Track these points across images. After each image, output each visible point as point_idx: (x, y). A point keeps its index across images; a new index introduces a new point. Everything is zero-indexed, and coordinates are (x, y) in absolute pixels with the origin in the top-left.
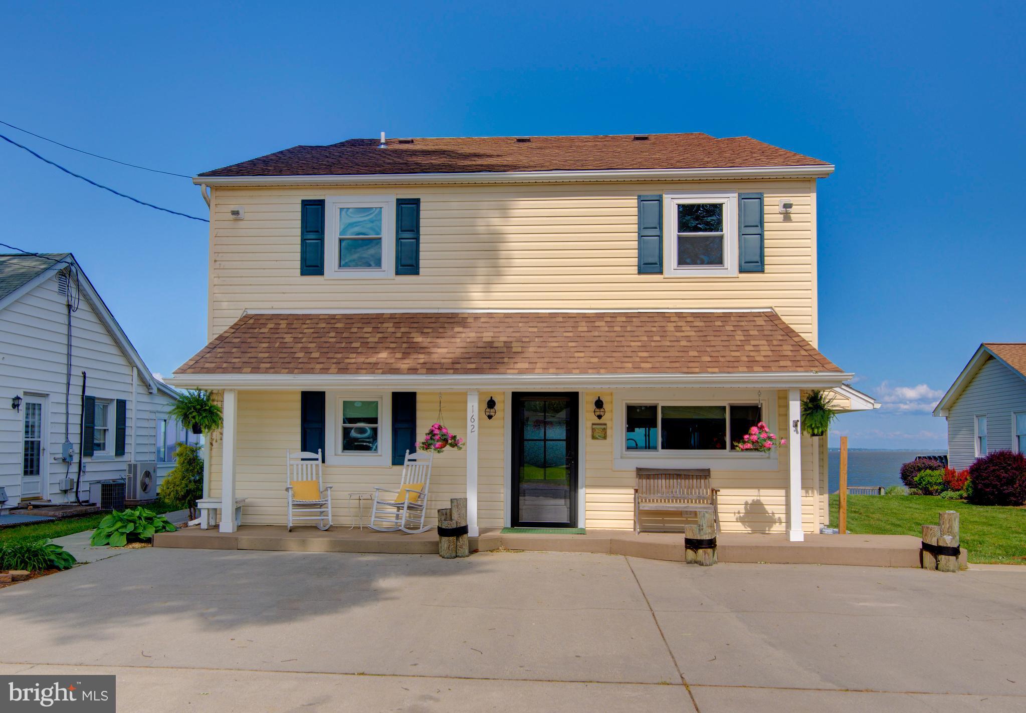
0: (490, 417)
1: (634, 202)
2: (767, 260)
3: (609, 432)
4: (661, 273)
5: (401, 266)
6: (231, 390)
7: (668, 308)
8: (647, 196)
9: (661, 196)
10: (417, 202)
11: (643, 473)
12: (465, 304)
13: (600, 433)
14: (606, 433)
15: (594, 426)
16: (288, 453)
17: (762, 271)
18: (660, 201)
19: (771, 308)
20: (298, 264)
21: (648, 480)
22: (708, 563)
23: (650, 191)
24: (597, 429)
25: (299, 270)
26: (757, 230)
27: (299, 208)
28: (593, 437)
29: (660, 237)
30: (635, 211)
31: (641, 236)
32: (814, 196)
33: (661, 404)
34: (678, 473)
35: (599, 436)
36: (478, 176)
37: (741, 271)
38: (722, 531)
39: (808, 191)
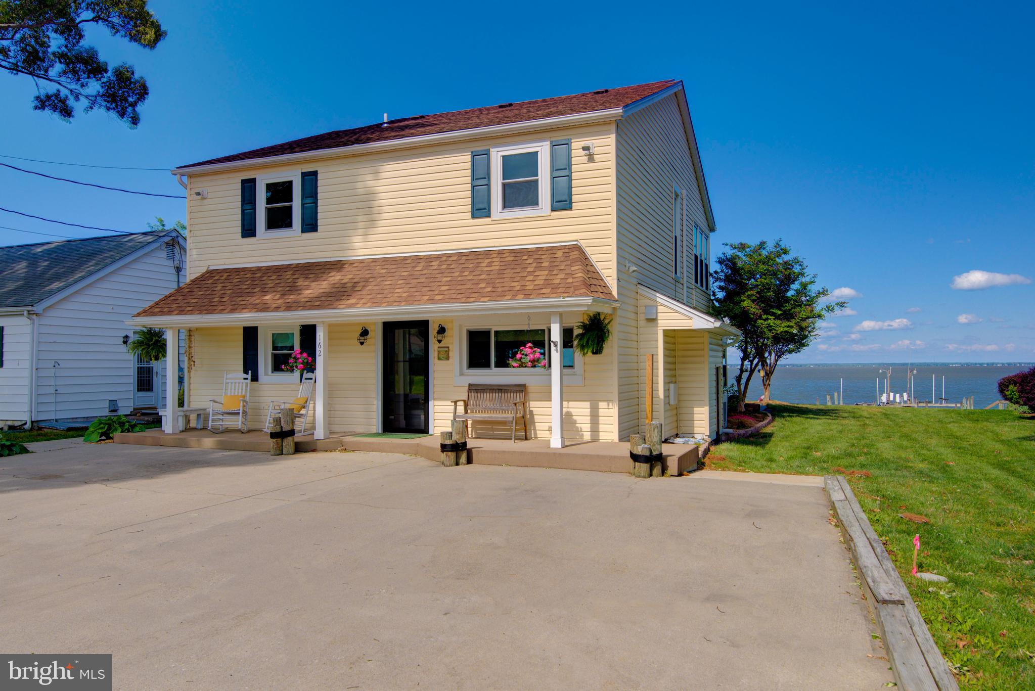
0: (362, 343)
1: (468, 158)
2: (574, 198)
3: (451, 354)
4: (489, 216)
5: (306, 225)
6: (171, 328)
7: (495, 247)
8: (478, 151)
9: (489, 150)
10: (315, 173)
11: (474, 389)
12: (351, 253)
13: (445, 355)
14: (448, 354)
15: (440, 349)
16: (225, 374)
17: (570, 208)
18: (487, 153)
19: (577, 241)
20: (239, 229)
21: (476, 394)
22: (448, 464)
23: (479, 147)
24: (442, 351)
25: (240, 234)
26: (565, 173)
27: (239, 186)
28: (439, 359)
29: (488, 185)
30: (469, 165)
31: (473, 187)
32: (613, 137)
33: (494, 329)
34: (500, 388)
35: (443, 357)
36: (352, 149)
37: (553, 210)
38: (539, 439)
39: (608, 133)
